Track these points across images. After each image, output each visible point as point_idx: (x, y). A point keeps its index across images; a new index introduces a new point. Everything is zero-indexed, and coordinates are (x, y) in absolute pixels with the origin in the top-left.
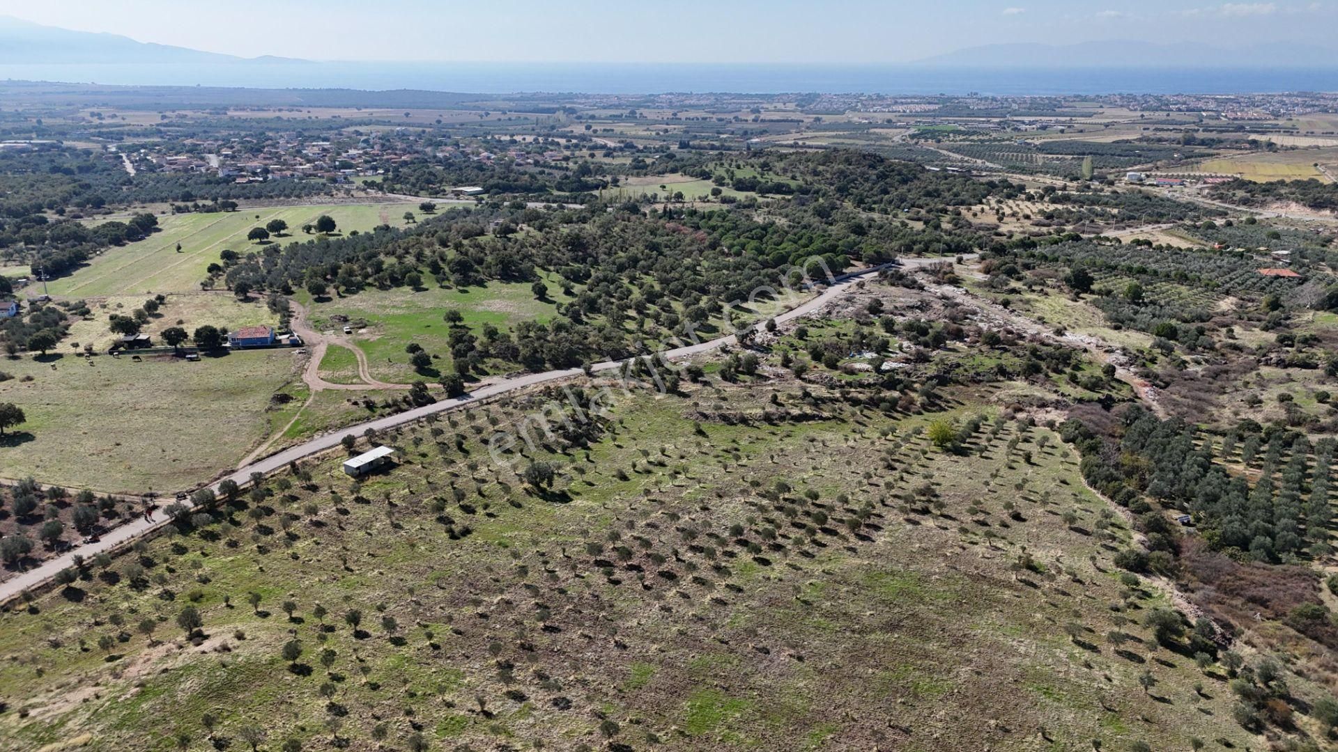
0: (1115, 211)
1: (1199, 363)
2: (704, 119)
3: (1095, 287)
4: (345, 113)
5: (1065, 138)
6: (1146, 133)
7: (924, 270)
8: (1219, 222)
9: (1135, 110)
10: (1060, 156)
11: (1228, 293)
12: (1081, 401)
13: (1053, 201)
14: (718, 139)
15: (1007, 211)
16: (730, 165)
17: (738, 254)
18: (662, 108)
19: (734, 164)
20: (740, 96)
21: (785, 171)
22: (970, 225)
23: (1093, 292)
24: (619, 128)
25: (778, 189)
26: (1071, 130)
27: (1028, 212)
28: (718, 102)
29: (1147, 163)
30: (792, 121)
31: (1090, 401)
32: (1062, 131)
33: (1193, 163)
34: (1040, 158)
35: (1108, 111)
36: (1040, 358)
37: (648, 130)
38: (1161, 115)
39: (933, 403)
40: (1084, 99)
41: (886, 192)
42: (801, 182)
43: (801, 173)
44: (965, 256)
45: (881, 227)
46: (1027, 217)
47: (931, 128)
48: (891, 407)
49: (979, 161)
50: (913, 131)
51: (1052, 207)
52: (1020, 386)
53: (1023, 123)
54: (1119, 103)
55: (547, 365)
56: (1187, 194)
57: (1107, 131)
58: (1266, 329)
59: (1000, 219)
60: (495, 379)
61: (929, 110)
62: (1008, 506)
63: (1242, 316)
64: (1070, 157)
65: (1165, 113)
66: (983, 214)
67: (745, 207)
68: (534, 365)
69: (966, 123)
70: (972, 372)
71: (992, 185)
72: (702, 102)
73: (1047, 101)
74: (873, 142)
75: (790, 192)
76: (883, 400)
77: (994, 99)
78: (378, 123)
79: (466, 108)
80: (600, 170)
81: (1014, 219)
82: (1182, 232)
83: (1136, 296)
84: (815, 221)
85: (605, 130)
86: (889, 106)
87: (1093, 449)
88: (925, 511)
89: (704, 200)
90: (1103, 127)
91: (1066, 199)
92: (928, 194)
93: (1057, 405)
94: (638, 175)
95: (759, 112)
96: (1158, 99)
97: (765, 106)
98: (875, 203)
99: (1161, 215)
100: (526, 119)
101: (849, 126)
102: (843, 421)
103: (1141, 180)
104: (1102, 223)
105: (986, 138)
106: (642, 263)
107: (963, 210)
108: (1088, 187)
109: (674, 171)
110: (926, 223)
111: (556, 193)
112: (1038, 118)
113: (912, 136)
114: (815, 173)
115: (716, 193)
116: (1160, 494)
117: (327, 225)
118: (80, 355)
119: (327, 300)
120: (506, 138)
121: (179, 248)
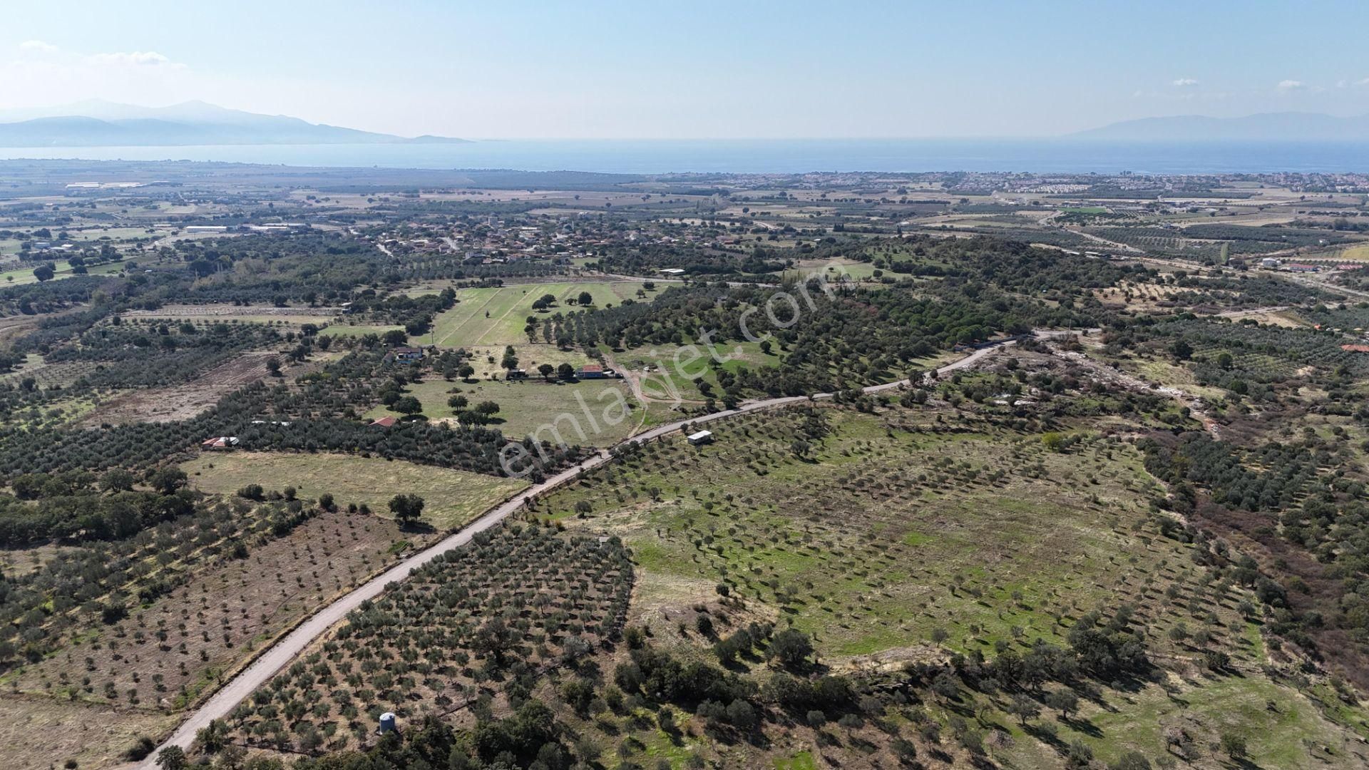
0: (1237, 295)
1: (1259, 410)
2: (854, 200)
3: (1193, 356)
4: (523, 195)
5: (1215, 222)
6: (1301, 217)
7: (1054, 340)
8: (1333, 306)
9: (1297, 191)
10: (1203, 241)
11: (1307, 363)
12: (1158, 429)
13: (1182, 285)
14: (868, 221)
15: (1136, 293)
16: (888, 250)
17: (903, 324)
18: (810, 188)
19: (891, 249)
20: (885, 175)
21: (937, 256)
22: (1100, 304)
23: (1191, 359)
24: (775, 210)
25: (932, 271)
26: (1222, 213)
27: (1155, 294)
28: (864, 182)
29: (1289, 248)
30: (939, 202)
31: (1165, 429)
32: (1213, 214)
33: (1336, 248)
34: (1182, 242)
35: (1268, 192)
36: (1134, 402)
37: (801, 212)
38: (1323, 197)
39: (1050, 426)
40: (1245, 178)
41: (1027, 275)
42: (951, 265)
43: (952, 258)
44: (1090, 330)
45: (1020, 305)
46: (1154, 299)
47: (1077, 211)
48: (1021, 428)
49: (1121, 245)
50: (1059, 213)
51: (1179, 290)
52: (1116, 419)
53: (1174, 205)
54: (1282, 183)
55: (783, 394)
56: (1311, 279)
57: (1260, 214)
58: (1326, 389)
59: (1128, 300)
60: (751, 401)
61: (1078, 191)
62: (1089, 476)
63: (1311, 382)
64: (1213, 241)
65: (1328, 195)
66: (1113, 296)
67: (904, 287)
68: (775, 393)
69: (1114, 204)
70: (1081, 409)
71: (1126, 270)
72: (849, 182)
73: (1204, 181)
74: (1018, 226)
75: (942, 274)
76: (1015, 422)
77: (1148, 179)
78: (555, 206)
79: (627, 190)
80: (773, 253)
81: (1141, 300)
82: (1294, 314)
83: (1226, 363)
84: (965, 299)
85: (762, 213)
86: (1037, 186)
87: (1154, 452)
88: (1037, 477)
89: (867, 280)
90: (1257, 210)
91: (1195, 283)
92: (1065, 277)
93: (1140, 431)
94: (807, 258)
95: (906, 193)
96: (1326, 178)
97: (911, 186)
98: (1017, 284)
99: (1280, 299)
100: (685, 201)
101: (996, 207)
102: (987, 434)
103: (1276, 266)
104: (1222, 305)
105: (1132, 221)
106: (833, 329)
107: (1095, 292)
108: (1220, 272)
109: (837, 254)
110: (1061, 302)
111: (744, 274)
112: (1190, 200)
113: (1058, 220)
114: (964, 258)
115: (877, 274)
116: (1193, 479)
117: (585, 299)
118: (489, 380)
119: (622, 351)
120: (676, 221)
121: (488, 314)
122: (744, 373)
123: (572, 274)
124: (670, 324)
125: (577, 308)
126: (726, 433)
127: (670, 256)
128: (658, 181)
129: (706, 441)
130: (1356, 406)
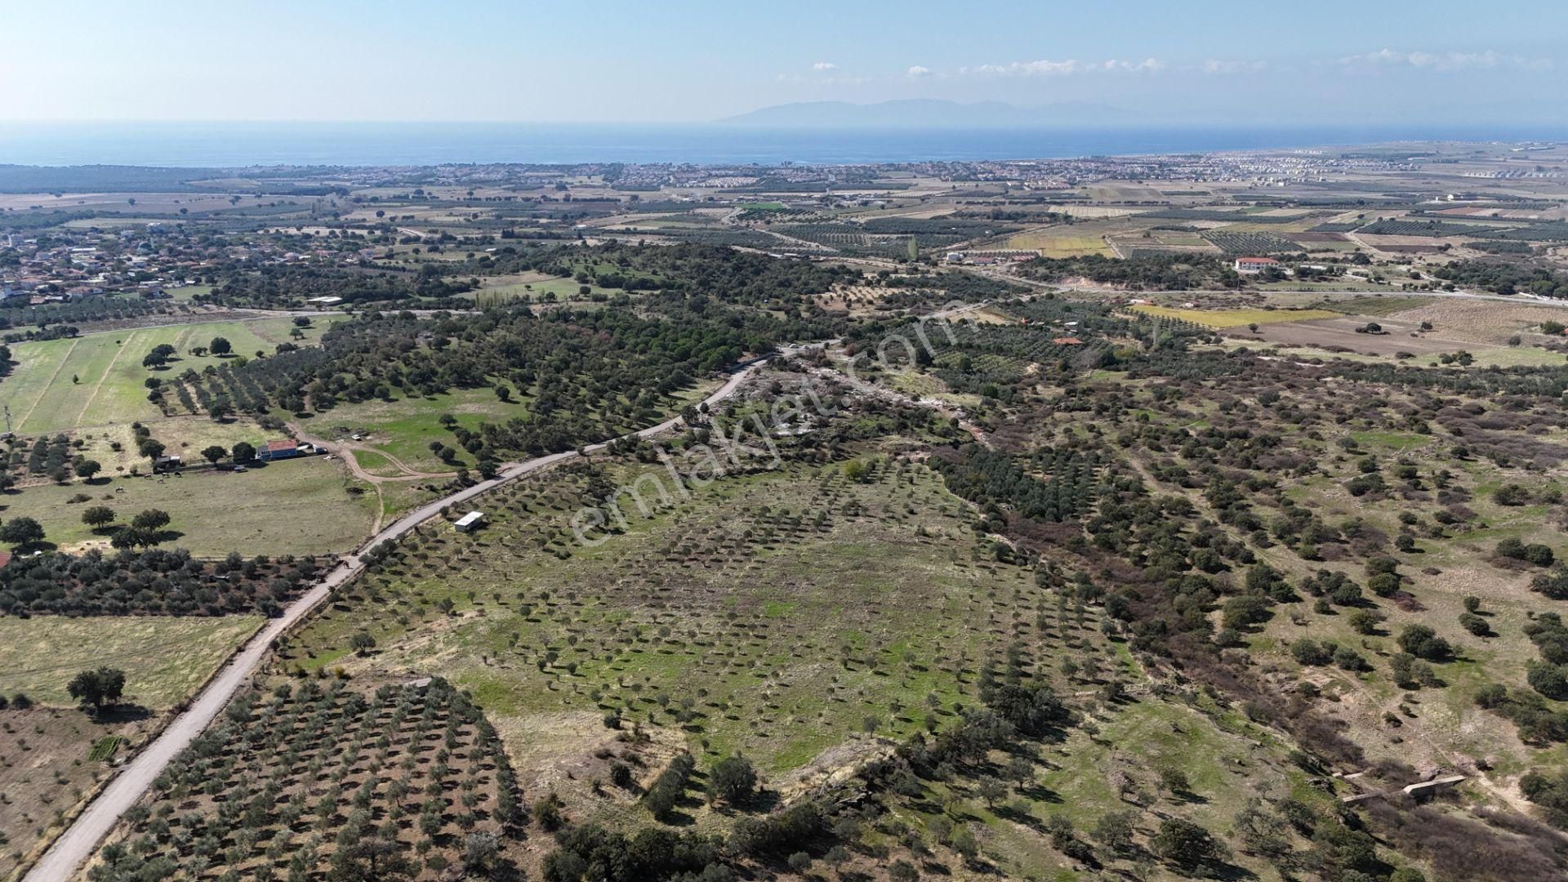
0: (942, 293)
1: (1014, 413)
2: (508, 199)
3: (935, 362)
4: (47, 201)
5: (887, 215)
6: (961, 207)
7: (800, 356)
8: (1025, 298)
9: (947, 180)
10: (886, 236)
11: (1032, 360)
12: (938, 444)
13: (890, 285)
14: (534, 224)
15: (852, 297)
16: (586, 261)
17: (643, 352)
18: (450, 184)
19: (590, 261)
20: (533, 167)
21: (644, 266)
22: (824, 312)
23: (935, 366)
24: (419, 212)
25: (643, 284)
26: (890, 205)
27: (869, 297)
28: (513, 176)
29: (963, 240)
30: (608, 200)
31: (944, 444)
32: (883, 207)
33: (1002, 239)
34: (868, 239)
35: (922, 182)
36: (905, 417)
37: (451, 215)
38: (969, 186)
39: (839, 455)
40: (898, 169)
41: (743, 284)
42: (662, 277)
43: (661, 268)
44: (831, 342)
45: (753, 320)
46: (870, 302)
47: (756, 207)
48: (812, 461)
49: (813, 245)
50: (738, 211)
51: (889, 292)
52: (895, 439)
53: (844, 198)
54: (931, 172)
55: (546, 451)
56: (998, 271)
57: (924, 206)
58: (1058, 385)
59: (849, 306)
60: (511, 464)
61: (747, 185)
62: (906, 506)
63: (1043, 377)
64: (896, 236)
65: (974, 184)
66: (832, 300)
67: (621, 305)
68: (537, 452)
69: (789, 199)
70: (861, 432)
71: (832, 271)
72: (493, 176)
73: (862, 172)
74: (703, 226)
75: (657, 288)
76: (805, 455)
77: (810, 170)
78: (104, 215)
79: (201, 189)
80: (445, 270)
81: (859, 305)
82: (997, 309)
83: (966, 367)
84: (694, 316)
85: (404, 217)
86: (704, 180)
87: (951, 471)
88: (857, 515)
89: (575, 299)
90: (919, 201)
91: (898, 283)
92: (781, 284)
93: (923, 449)
94: (491, 274)
95: (566, 189)
96: (966, 167)
97: (570, 180)
98: (736, 295)
99: (979, 295)
100: (292, 204)
101: (670, 205)
102: (782, 471)
103: (960, 260)
104: (933, 305)
105: (812, 217)
106: (573, 364)
107: (814, 297)
108: (916, 269)
109: (526, 268)
110: (787, 313)
111: (424, 299)
112: (857, 192)
113: (741, 217)
114: (675, 268)
115: (586, 291)
116: (994, 494)
117: (221, 347)
118: (127, 477)
119: (309, 415)
120: (293, 231)
121: (76, 380)
122: (491, 430)
123: (179, 312)
124: (365, 374)
125: (214, 361)
126: (499, 512)
127: (313, 280)
128: (241, 176)
129: (477, 525)
130: (1092, 399)
